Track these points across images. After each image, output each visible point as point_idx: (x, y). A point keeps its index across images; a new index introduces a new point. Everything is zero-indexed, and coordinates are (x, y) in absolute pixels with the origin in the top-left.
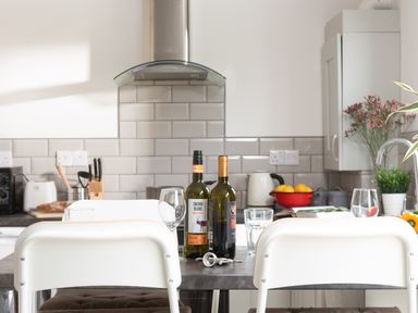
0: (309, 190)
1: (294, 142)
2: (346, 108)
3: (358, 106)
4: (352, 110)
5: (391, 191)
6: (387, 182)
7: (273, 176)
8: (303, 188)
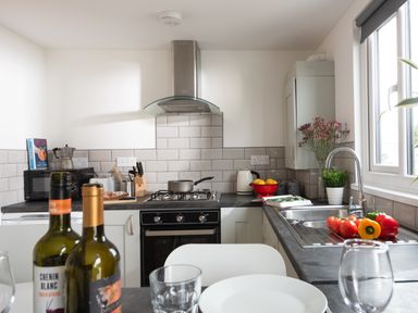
0: (275, 183)
1: (266, 150)
2: (299, 126)
3: (307, 126)
4: (304, 128)
5: (333, 186)
6: (330, 179)
7: (252, 172)
8: (272, 182)
